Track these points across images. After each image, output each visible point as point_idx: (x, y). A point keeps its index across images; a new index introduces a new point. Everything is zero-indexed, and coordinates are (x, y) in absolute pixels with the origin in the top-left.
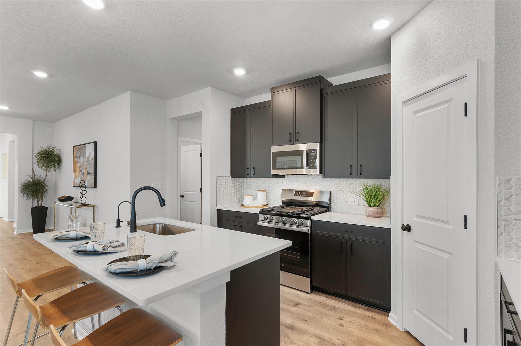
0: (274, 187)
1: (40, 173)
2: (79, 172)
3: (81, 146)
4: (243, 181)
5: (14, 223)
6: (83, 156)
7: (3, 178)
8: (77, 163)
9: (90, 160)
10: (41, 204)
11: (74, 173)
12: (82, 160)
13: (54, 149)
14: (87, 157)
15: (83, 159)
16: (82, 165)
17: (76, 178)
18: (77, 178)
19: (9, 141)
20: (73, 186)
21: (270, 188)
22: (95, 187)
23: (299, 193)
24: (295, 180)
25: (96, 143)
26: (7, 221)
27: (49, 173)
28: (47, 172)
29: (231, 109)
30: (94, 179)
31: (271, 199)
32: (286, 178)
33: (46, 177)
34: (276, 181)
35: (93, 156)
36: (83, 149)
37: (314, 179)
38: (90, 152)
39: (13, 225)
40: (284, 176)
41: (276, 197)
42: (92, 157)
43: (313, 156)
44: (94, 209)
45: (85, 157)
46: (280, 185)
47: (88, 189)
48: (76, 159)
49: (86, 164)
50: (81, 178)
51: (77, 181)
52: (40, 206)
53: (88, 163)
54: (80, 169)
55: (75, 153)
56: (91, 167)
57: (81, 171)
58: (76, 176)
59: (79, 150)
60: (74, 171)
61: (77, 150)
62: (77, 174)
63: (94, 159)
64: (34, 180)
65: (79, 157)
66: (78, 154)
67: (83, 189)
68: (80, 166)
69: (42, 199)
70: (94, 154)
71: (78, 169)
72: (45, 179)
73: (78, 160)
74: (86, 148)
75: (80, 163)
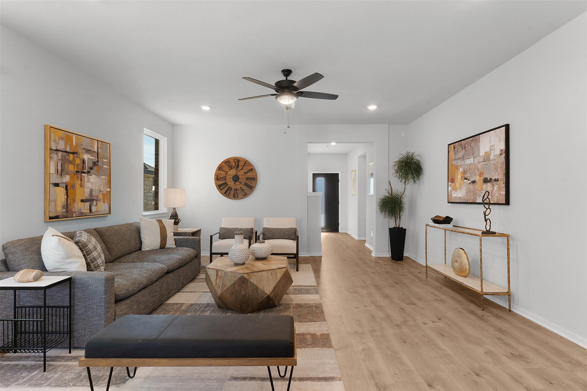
1: (398, 186)
2: (461, 180)
3: (466, 140)
5: (366, 242)
6: (473, 155)
7: (352, 195)
8: (457, 167)
9: (492, 157)
10: (399, 225)
11: (449, 183)
12: (468, 162)
13: (413, 154)
14: (482, 154)
15: (473, 159)
16: (470, 169)
17: (454, 190)
19: (359, 157)
20: (449, 202)
22: (507, 202)
25: (507, 127)
26: (357, 239)
27: (408, 187)
28: (405, 185)
30: (504, 190)
33: (404, 191)
35: (501, 150)
36: (471, 144)
38: (492, 144)
39: (365, 245)
42: (498, 152)
44: (508, 240)
45: (479, 155)
47: (491, 207)
48: (454, 163)
49: (479, 167)
50: (466, 189)
51: (459, 194)
52: (397, 226)
53: (488, 164)
54: (466, 176)
55: (452, 153)
56: (496, 169)
57: (467, 179)
58: (456, 187)
59: (462, 148)
60: (451, 180)
61: (456, 149)
62: (457, 185)
63: (504, 155)
64: (392, 195)
65: (463, 158)
66: (461, 154)
67: (487, 206)
68: (465, 172)
69: (400, 219)
70: (503, 146)
71: (459, 177)
72: (403, 194)
73: (460, 163)
74: (479, 142)
75: (466, 167)
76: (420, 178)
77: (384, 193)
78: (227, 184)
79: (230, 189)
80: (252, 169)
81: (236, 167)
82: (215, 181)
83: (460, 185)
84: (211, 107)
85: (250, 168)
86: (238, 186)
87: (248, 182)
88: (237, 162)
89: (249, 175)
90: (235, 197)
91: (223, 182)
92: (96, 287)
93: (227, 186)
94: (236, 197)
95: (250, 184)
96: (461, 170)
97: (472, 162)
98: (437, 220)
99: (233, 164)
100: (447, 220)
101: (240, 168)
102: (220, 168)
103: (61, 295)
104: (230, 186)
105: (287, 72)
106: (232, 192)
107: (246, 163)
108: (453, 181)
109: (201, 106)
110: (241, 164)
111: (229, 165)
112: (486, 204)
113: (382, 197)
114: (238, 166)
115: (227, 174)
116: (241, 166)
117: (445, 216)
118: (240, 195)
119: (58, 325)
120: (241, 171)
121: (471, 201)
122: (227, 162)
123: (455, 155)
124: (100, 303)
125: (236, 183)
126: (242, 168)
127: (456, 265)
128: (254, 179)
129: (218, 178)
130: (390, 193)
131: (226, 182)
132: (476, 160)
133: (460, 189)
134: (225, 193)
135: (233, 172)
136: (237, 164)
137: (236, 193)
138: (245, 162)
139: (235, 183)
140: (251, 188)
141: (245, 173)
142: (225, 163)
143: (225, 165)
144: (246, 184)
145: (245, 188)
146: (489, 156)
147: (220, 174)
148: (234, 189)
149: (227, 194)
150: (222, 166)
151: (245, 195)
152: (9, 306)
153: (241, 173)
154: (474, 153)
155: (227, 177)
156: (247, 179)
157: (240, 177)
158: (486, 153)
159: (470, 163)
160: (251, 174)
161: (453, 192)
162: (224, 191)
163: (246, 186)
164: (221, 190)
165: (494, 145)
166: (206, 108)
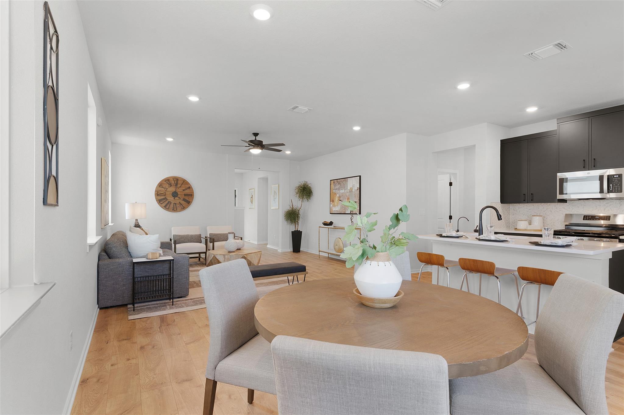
0: (552, 212)
1: (298, 203)
2: (338, 201)
4: (510, 207)
5: (268, 245)
6: (344, 188)
7: (250, 208)
8: (335, 194)
9: (353, 191)
10: (298, 229)
11: (331, 203)
12: (342, 191)
14: (349, 188)
15: (344, 190)
16: (342, 195)
17: (334, 206)
18: (336, 206)
19: (258, 178)
20: (330, 214)
21: (546, 213)
22: (360, 213)
23: (589, 217)
24: (581, 205)
25: (360, 176)
26: (257, 243)
27: (304, 204)
28: (302, 203)
29: (501, 140)
30: (359, 207)
31: (548, 224)
32: (568, 203)
34: (555, 206)
35: (358, 188)
36: (343, 182)
37: (608, 203)
38: (353, 184)
39: (267, 247)
40: (567, 200)
41: (554, 222)
42: (356, 189)
43: (616, 180)
45: (347, 189)
46: (560, 210)
47: (353, 215)
48: (334, 191)
49: (348, 195)
50: (341, 206)
51: (336, 209)
52: (297, 230)
53: (351, 194)
54: (340, 199)
55: (332, 186)
56: (355, 196)
57: (341, 201)
58: (335, 205)
59: (338, 183)
60: (332, 200)
61: (335, 184)
62: (336, 204)
63: (359, 190)
64: (293, 209)
65: (339, 189)
66: (338, 187)
67: (352, 215)
68: (340, 197)
69: (298, 225)
70: (358, 186)
71: (337, 199)
72: (301, 208)
73: (337, 191)
74: (347, 182)
75: (340, 194)
76: (311, 198)
77: (288, 208)
78: (167, 199)
79: (169, 203)
80: (190, 187)
81: (175, 185)
82: (155, 196)
83: (337, 204)
84: (174, 139)
85: (188, 186)
86: (177, 200)
87: (187, 198)
88: (176, 181)
89: (187, 192)
90: (174, 210)
91: (164, 197)
92: (184, 262)
93: (167, 201)
94: (176, 210)
95: (188, 200)
96: (338, 195)
97: (344, 192)
98: (325, 224)
99: (173, 182)
100: (331, 223)
101: (179, 186)
102: (160, 185)
103: (161, 268)
104: (170, 201)
105: (256, 135)
106: (172, 205)
107: (185, 182)
108: (333, 201)
109: (165, 138)
110: (180, 182)
111: (169, 183)
112: (352, 214)
113: (286, 210)
114: (177, 185)
115: (167, 191)
116: (179, 184)
117: (330, 222)
118: (179, 209)
119: (160, 286)
120: (180, 188)
121: (343, 213)
122: (167, 180)
123: (334, 187)
124: (186, 271)
125: (176, 198)
126: (181, 186)
127: (337, 247)
128: (191, 195)
129: (158, 193)
130: (292, 207)
131: (166, 198)
132: (346, 191)
133: (337, 206)
134: (165, 207)
135: (172, 189)
136: (176, 183)
137: (175, 207)
138: (183, 181)
139: (174, 199)
140: (189, 203)
141: (184, 190)
142: (165, 181)
143: (165, 182)
144: (184, 200)
145: (183, 202)
146: (352, 190)
147: (160, 191)
148: (174, 204)
149: (167, 207)
150: (162, 183)
151: (184, 208)
152: (125, 278)
153: (179, 190)
154: (344, 187)
155: (167, 193)
156: (185, 195)
157: (179, 193)
158: (351, 188)
159: (342, 192)
160: (189, 191)
161: (333, 207)
162: (164, 205)
163: (184, 201)
164: (161, 204)
165: (354, 185)
166: (170, 139)
